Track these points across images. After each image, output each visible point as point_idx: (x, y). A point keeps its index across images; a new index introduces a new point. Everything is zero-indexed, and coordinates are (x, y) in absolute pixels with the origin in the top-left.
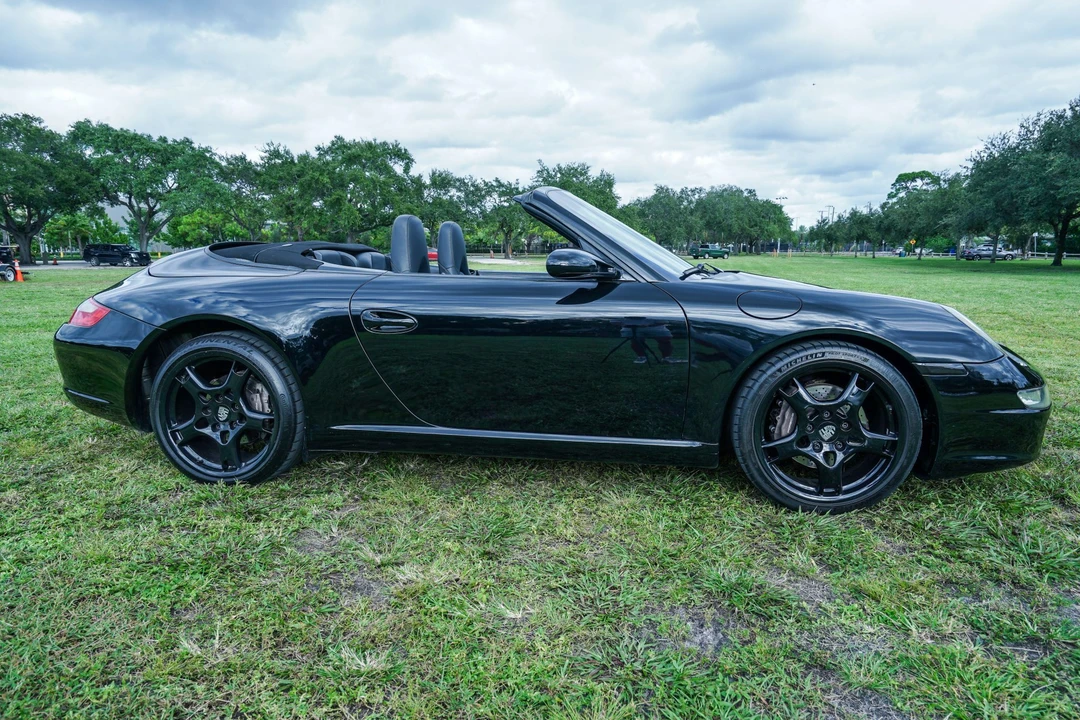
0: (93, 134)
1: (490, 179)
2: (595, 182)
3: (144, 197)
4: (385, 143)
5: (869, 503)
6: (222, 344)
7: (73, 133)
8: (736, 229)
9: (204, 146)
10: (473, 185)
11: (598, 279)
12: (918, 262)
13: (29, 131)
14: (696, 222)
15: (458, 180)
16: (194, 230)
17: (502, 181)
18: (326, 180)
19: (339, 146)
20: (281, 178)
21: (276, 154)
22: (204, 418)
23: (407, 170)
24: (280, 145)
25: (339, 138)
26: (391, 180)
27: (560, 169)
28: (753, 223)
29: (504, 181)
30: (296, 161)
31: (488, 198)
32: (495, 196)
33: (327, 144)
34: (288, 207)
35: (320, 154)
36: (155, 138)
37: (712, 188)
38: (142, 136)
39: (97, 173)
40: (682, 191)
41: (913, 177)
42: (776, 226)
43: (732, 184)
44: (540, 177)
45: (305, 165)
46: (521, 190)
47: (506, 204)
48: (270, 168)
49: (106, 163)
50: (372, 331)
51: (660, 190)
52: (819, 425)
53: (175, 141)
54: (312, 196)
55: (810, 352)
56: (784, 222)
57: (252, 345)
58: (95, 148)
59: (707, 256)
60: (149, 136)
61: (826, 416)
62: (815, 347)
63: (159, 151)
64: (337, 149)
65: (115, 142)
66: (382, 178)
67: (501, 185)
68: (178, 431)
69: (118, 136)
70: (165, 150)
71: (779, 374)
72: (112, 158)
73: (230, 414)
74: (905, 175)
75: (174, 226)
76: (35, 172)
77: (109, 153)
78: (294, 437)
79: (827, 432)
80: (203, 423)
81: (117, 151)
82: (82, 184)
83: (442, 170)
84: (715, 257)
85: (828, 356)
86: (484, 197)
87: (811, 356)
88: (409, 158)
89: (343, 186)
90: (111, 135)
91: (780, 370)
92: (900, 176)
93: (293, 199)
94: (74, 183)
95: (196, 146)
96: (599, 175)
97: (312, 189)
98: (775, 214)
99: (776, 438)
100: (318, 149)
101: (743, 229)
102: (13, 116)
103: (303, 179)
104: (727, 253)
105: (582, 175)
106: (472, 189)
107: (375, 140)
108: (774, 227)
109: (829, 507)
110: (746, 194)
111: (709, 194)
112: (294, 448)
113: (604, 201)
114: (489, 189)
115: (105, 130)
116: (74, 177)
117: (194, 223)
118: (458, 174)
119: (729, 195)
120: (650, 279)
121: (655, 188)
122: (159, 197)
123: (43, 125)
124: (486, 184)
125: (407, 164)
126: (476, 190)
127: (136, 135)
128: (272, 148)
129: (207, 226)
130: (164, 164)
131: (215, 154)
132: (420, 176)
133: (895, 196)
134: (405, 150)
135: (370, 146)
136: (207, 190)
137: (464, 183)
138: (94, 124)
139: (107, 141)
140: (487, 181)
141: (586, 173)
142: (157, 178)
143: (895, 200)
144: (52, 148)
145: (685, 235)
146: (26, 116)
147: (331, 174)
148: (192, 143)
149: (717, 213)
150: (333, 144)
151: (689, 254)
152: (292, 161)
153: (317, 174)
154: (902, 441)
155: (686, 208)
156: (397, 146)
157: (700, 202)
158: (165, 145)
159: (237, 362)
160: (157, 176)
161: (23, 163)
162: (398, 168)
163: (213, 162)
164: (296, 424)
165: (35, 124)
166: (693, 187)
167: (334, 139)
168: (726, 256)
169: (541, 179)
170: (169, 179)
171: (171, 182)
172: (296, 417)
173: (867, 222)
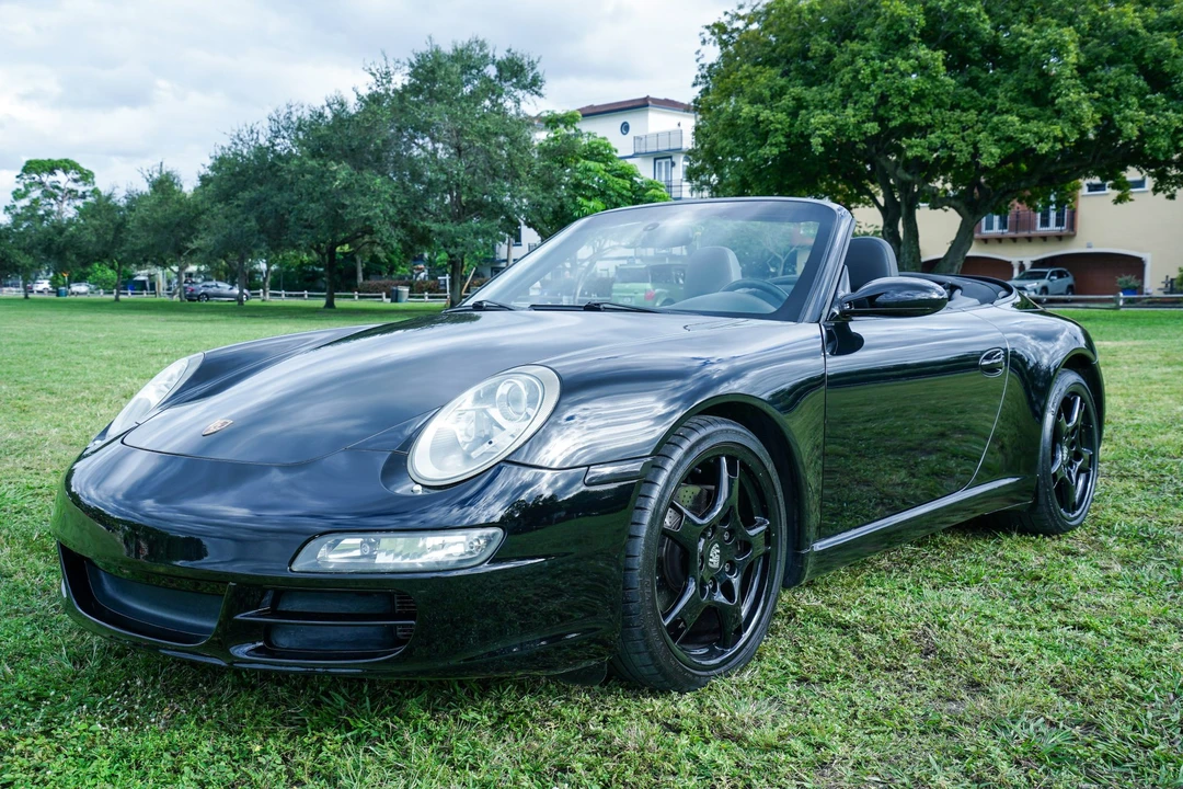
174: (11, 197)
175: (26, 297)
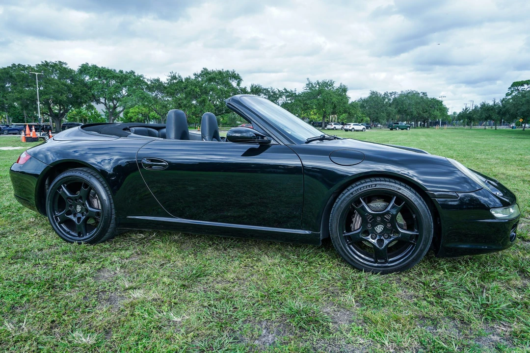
0: (89, 70)
1: (281, 89)
2: (337, 89)
3: (112, 100)
4: (228, 71)
5: (402, 269)
6: (77, 174)
7: (80, 69)
8: (415, 113)
9: (140, 75)
10: (272, 92)
11: (260, 143)
12: (524, 132)
13: (61, 69)
14: (392, 111)
15: (265, 89)
16: (135, 115)
17: (288, 90)
18: (198, 90)
19: (205, 73)
20: (176, 90)
21: (174, 78)
22: (70, 210)
23: (238, 84)
24: (176, 73)
25: (205, 69)
26: (230, 90)
27: (318, 83)
28: (425, 111)
29: (289, 90)
30: (184, 81)
31: (280, 99)
32: (284, 97)
33: (199, 72)
34: (179, 104)
35: (196, 77)
36: (117, 71)
37: (402, 92)
38: (111, 70)
39: (90, 88)
40: (385, 94)
41: (522, 84)
42: (438, 112)
43: (412, 90)
44: (307, 87)
45: (188, 82)
46: (297, 94)
47: (289, 102)
48: (171, 85)
49: (94, 83)
50: (147, 168)
51: (373, 93)
52: (374, 224)
53: (127, 72)
54: (191, 98)
55: (368, 184)
56: (443, 110)
57: (92, 174)
58: (90, 76)
59: (398, 129)
60: (115, 70)
61: (378, 219)
62: (371, 181)
63: (119, 77)
64: (204, 74)
65: (99, 73)
66: (226, 89)
67: (287, 92)
68: (58, 216)
69: (100, 70)
70: (122, 76)
71: (352, 196)
72: (97, 81)
73: (82, 209)
74: (517, 82)
75: (126, 114)
76: (62, 88)
77: (96, 79)
78: (110, 221)
79: (379, 229)
80: (69, 213)
81: (100, 77)
82: (84, 94)
83: (256, 85)
84: (402, 129)
85: (378, 187)
86: (278, 98)
87: (369, 186)
88: (239, 79)
89: (206, 93)
90: (97, 70)
91: (352, 194)
92: (514, 83)
93: (182, 100)
94: (80, 94)
95: (136, 74)
96: (339, 86)
97: (191, 95)
98: (438, 105)
99: (352, 230)
100: (195, 74)
101: (419, 114)
102: (54, 62)
103: (186, 90)
104: (409, 127)
105: (330, 86)
106: (272, 94)
107: (223, 70)
108: (437, 113)
109: (380, 271)
110: (421, 95)
111: (400, 95)
112: (111, 226)
113: (342, 100)
114: (281, 94)
115: (95, 67)
116: (80, 91)
117: (135, 112)
118: (264, 86)
119: (411, 96)
120: (287, 143)
121: (370, 92)
122: (118, 100)
123: (67, 66)
124: (279, 91)
125: (239, 82)
126: (274, 94)
127: (108, 70)
128: (172, 75)
129: (142, 114)
130: (121, 83)
131: (145, 78)
132: (246, 88)
133: (511, 94)
134: (238, 74)
135: (220, 73)
136: (140, 96)
137: (268, 91)
138: (90, 65)
139: (95, 73)
140: (280, 90)
141: (332, 85)
142: (117, 90)
143: (510, 97)
144: (71, 77)
145: (386, 117)
146: (60, 62)
147: (201, 87)
148: (134, 73)
149: (404, 105)
150: (202, 72)
151: (388, 128)
152: (182, 81)
153: (193, 87)
154: (421, 235)
155: (386, 103)
156: (234, 72)
157: (395, 99)
158: (122, 74)
159: (84, 183)
160: (118, 89)
161: (57, 84)
162: (234, 84)
163: (144, 82)
164: (111, 214)
165: (64, 66)
166: (391, 92)
167: (203, 70)
168: (408, 129)
169: (308, 88)
170: (123, 91)
171: (124, 92)
172: (111, 211)
173: (492, 109)
174: (505, 96)
175: (496, 129)
